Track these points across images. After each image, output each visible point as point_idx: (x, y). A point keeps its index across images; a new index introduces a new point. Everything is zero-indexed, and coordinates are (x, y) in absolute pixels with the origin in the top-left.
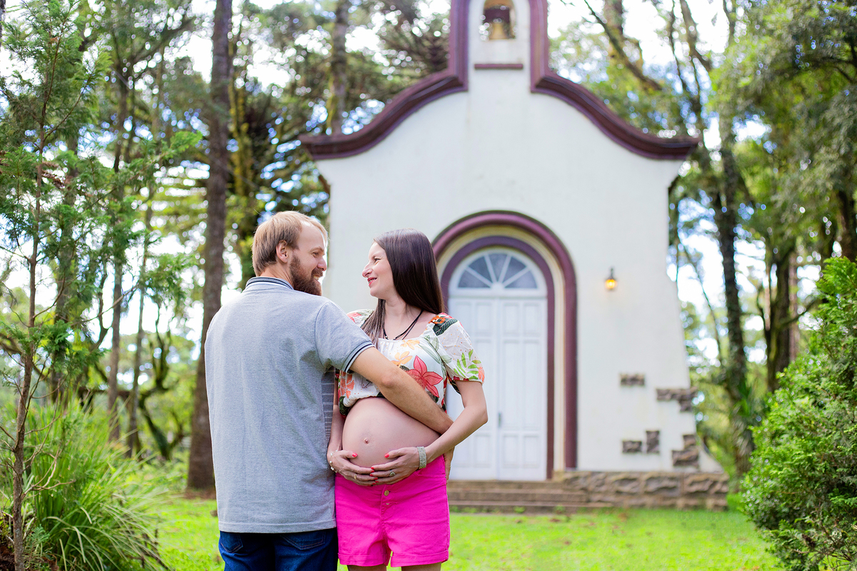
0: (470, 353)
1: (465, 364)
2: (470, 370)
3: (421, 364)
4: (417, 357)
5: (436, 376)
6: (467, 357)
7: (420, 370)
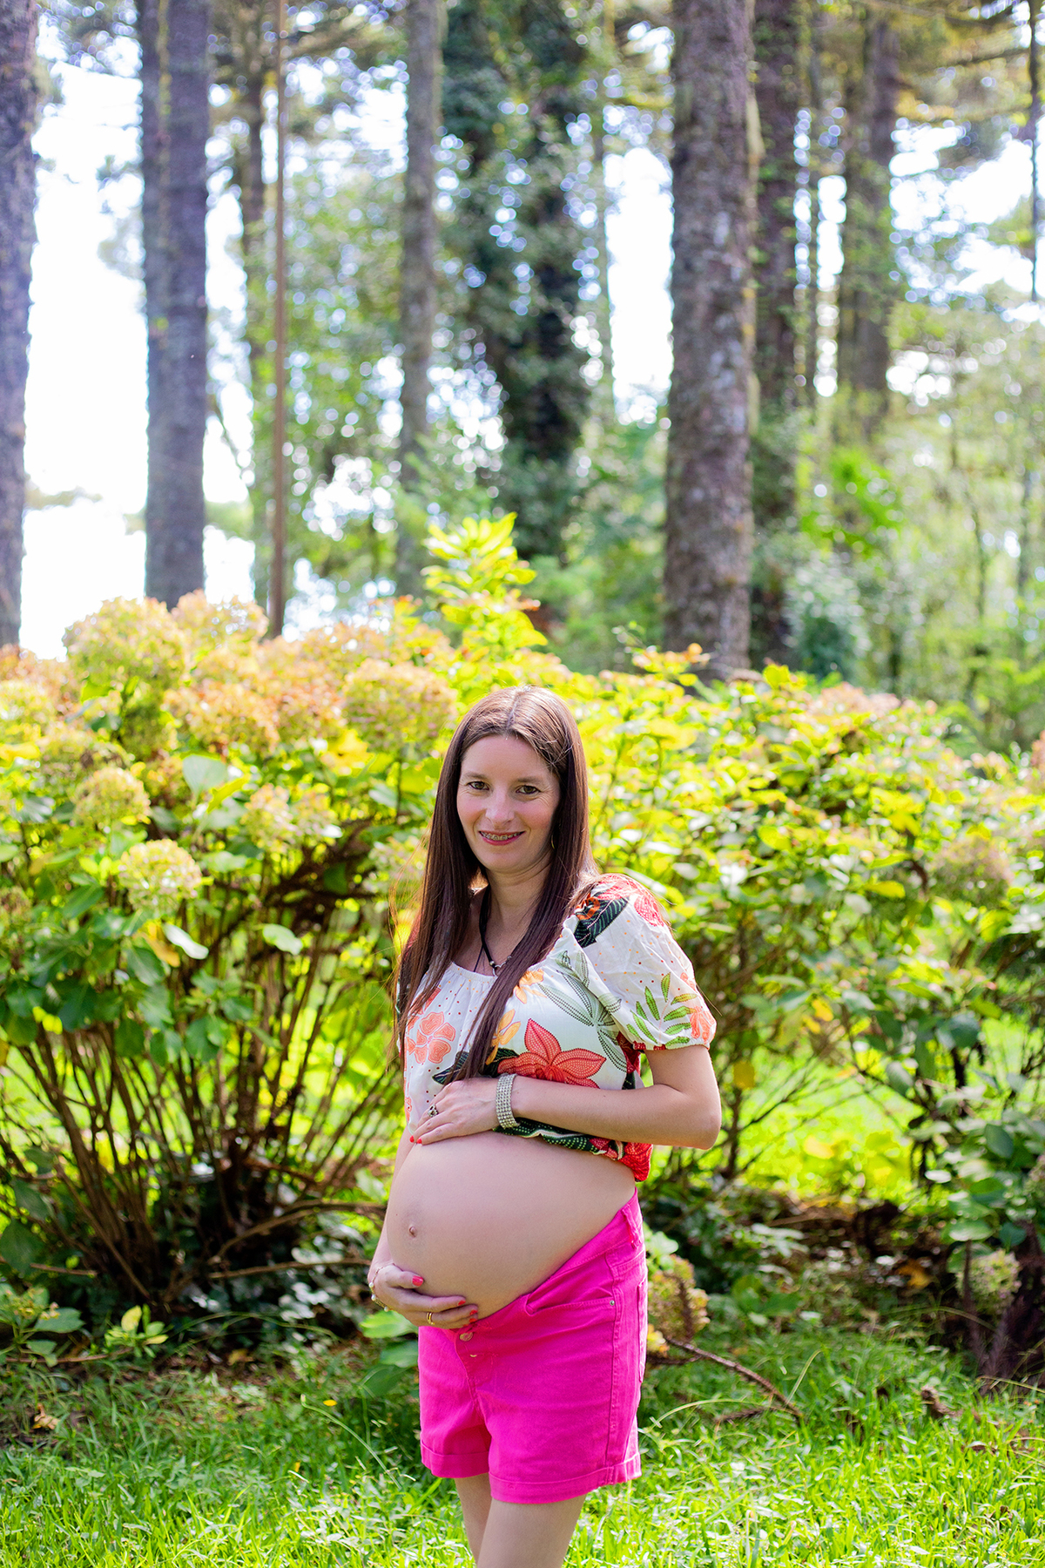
0: (665, 987)
1: (655, 1012)
2: (670, 1023)
3: (545, 1038)
4: (531, 1023)
5: (589, 1056)
6: (658, 996)
7: (542, 1051)
